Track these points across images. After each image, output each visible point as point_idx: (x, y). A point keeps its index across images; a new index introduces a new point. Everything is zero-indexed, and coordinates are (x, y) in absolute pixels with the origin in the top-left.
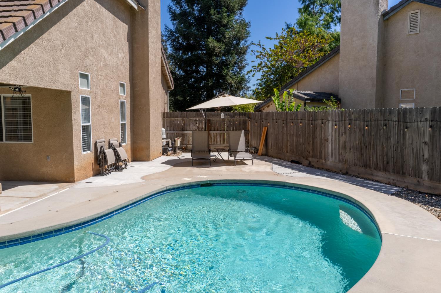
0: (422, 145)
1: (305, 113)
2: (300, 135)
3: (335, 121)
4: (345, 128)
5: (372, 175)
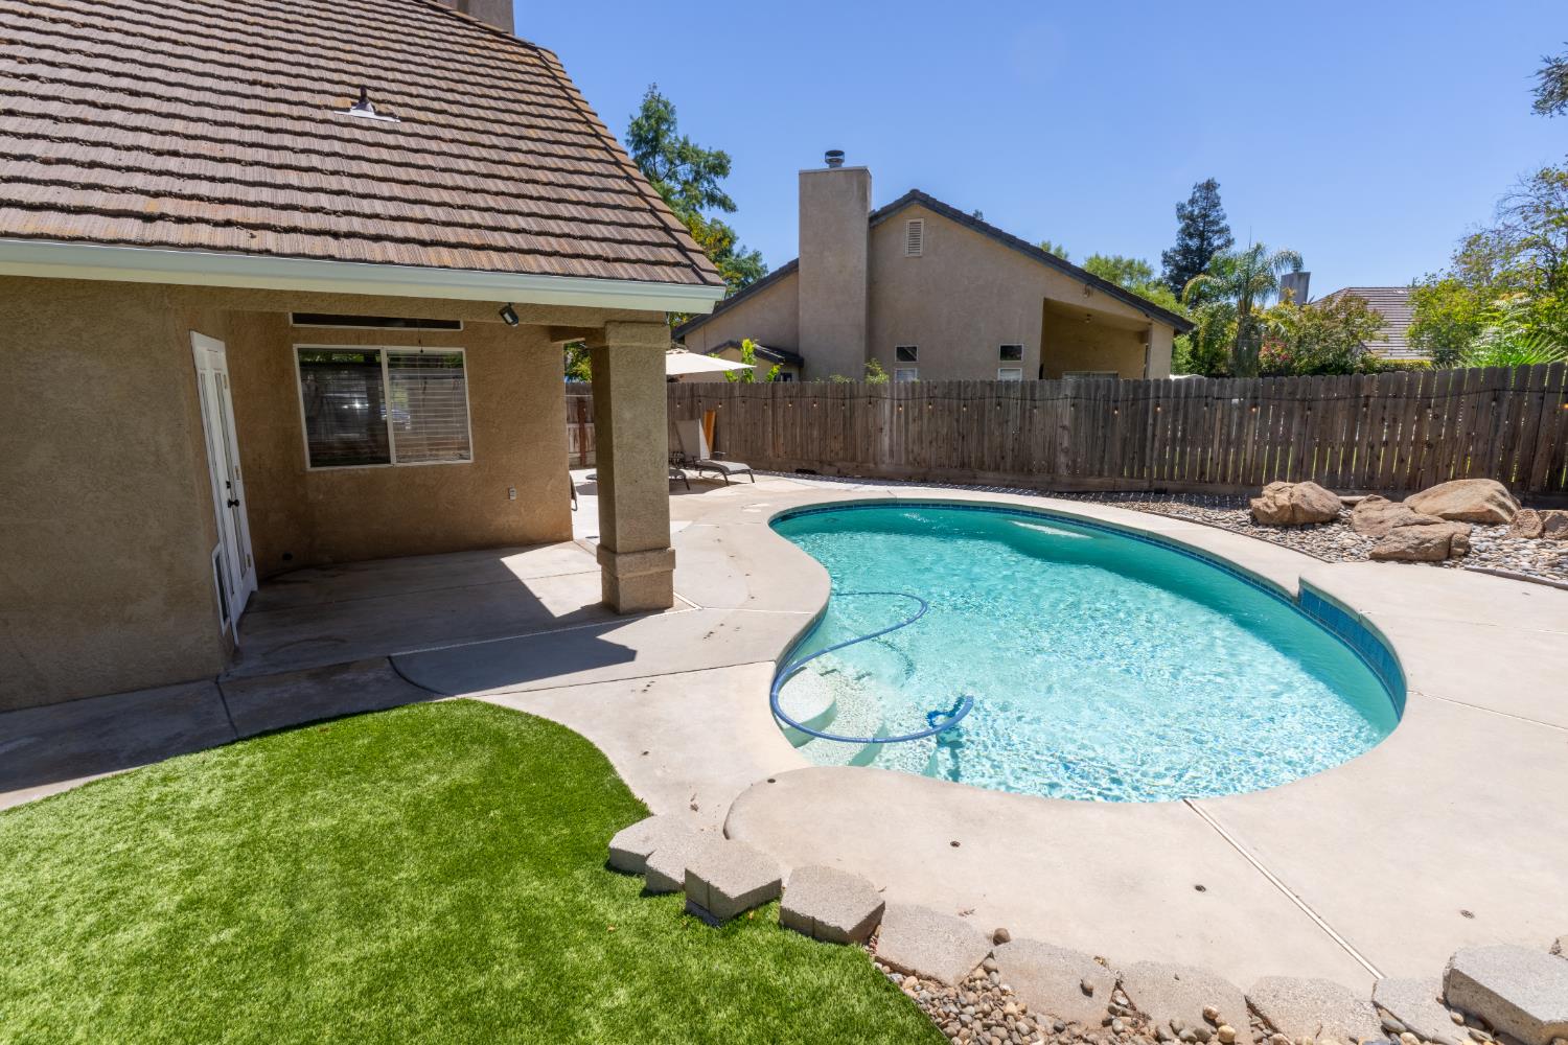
0: (1060, 430)
1: (826, 386)
2: (810, 424)
3: (899, 400)
4: (921, 411)
5: (975, 478)
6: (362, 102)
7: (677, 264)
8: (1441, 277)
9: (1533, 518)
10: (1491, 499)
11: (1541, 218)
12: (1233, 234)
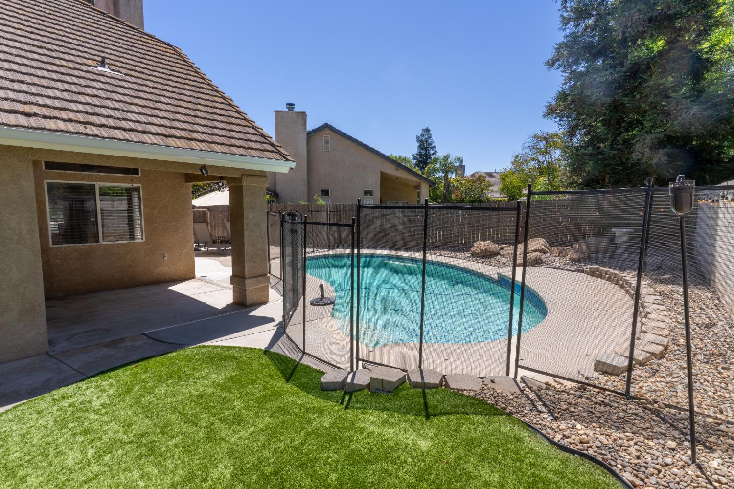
3: (330, 212)
6: (103, 63)
7: (272, 151)
8: (508, 170)
9: (555, 250)
10: (543, 245)
11: (535, 151)
12: (437, 149)
